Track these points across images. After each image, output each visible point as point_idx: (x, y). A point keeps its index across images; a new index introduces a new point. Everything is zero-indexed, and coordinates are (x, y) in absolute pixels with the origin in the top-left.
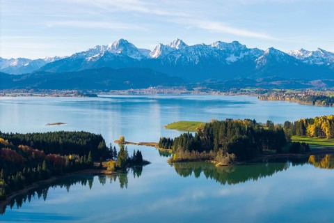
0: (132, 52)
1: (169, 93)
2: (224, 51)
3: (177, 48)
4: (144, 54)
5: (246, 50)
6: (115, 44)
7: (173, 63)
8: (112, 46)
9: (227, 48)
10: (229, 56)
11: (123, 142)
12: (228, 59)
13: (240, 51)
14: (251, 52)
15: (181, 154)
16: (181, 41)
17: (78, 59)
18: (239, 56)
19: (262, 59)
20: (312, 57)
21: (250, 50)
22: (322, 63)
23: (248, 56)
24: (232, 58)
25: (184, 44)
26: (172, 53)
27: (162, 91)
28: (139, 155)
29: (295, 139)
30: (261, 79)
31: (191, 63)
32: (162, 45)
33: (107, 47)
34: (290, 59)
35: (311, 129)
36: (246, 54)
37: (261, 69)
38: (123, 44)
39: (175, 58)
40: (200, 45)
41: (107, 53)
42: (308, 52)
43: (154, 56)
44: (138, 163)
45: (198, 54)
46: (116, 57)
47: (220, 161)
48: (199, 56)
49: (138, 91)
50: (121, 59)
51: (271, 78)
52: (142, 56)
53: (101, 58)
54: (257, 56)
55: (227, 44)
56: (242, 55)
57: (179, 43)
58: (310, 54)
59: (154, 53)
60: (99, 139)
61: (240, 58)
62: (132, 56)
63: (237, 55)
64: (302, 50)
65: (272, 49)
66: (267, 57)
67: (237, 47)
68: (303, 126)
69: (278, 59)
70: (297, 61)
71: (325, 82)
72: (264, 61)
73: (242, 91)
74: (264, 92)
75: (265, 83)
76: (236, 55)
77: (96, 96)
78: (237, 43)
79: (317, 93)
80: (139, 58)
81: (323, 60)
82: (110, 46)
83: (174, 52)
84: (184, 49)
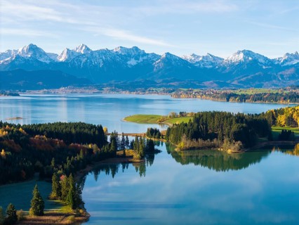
0: (41, 56)
1: (81, 93)
2: (124, 55)
3: (82, 52)
4: (52, 58)
5: (145, 54)
6: (25, 49)
7: (80, 66)
8: (23, 50)
9: (128, 53)
10: (130, 60)
12: (129, 63)
13: (139, 55)
14: (149, 56)
16: (86, 47)
18: (138, 60)
19: (160, 62)
20: (202, 61)
21: (148, 54)
22: (211, 66)
23: (146, 60)
24: (133, 62)
25: (88, 49)
26: (78, 57)
27: (75, 90)
30: (161, 81)
31: (95, 66)
32: (68, 50)
33: (17, 51)
34: (184, 62)
36: (145, 58)
37: (159, 71)
38: (33, 48)
39: (81, 62)
40: (104, 50)
41: (18, 57)
42: (198, 57)
43: (61, 60)
45: (102, 58)
48: (103, 60)
49: (52, 91)
50: (31, 62)
51: (169, 79)
52: (50, 60)
53: (13, 62)
54: (154, 60)
55: (128, 49)
56: (141, 59)
57: (84, 48)
58: (201, 59)
59: (61, 57)
61: (139, 61)
62: (41, 60)
63: (137, 58)
64: (193, 55)
65: (168, 53)
66: (163, 60)
67: (136, 52)
69: (173, 63)
70: (191, 65)
71: (216, 83)
72: (162, 65)
73: (149, 91)
74: (172, 92)
75: (164, 84)
76: (135, 59)
77: (18, 95)
78: (136, 48)
80: (48, 62)
81: (212, 64)
82: (20, 50)
83: (80, 55)
84: (89, 54)
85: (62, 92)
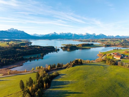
11: (56, 47)
15: (64, 49)
17: (49, 35)
19: (73, 35)
23: (71, 35)
24: (69, 35)
28: (59, 49)
29: (77, 47)
34: (77, 35)
35: (79, 46)
38: (55, 33)
41: (52, 34)
43: (59, 34)
44: (59, 50)
46: (54, 35)
47: (68, 50)
48: (65, 35)
52: (57, 34)
60: (54, 47)
67: (70, 33)
68: (78, 45)
79: (80, 40)
81: (81, 35)
83: (61, 34)
84: (63, 34)
85: (58, 39)
